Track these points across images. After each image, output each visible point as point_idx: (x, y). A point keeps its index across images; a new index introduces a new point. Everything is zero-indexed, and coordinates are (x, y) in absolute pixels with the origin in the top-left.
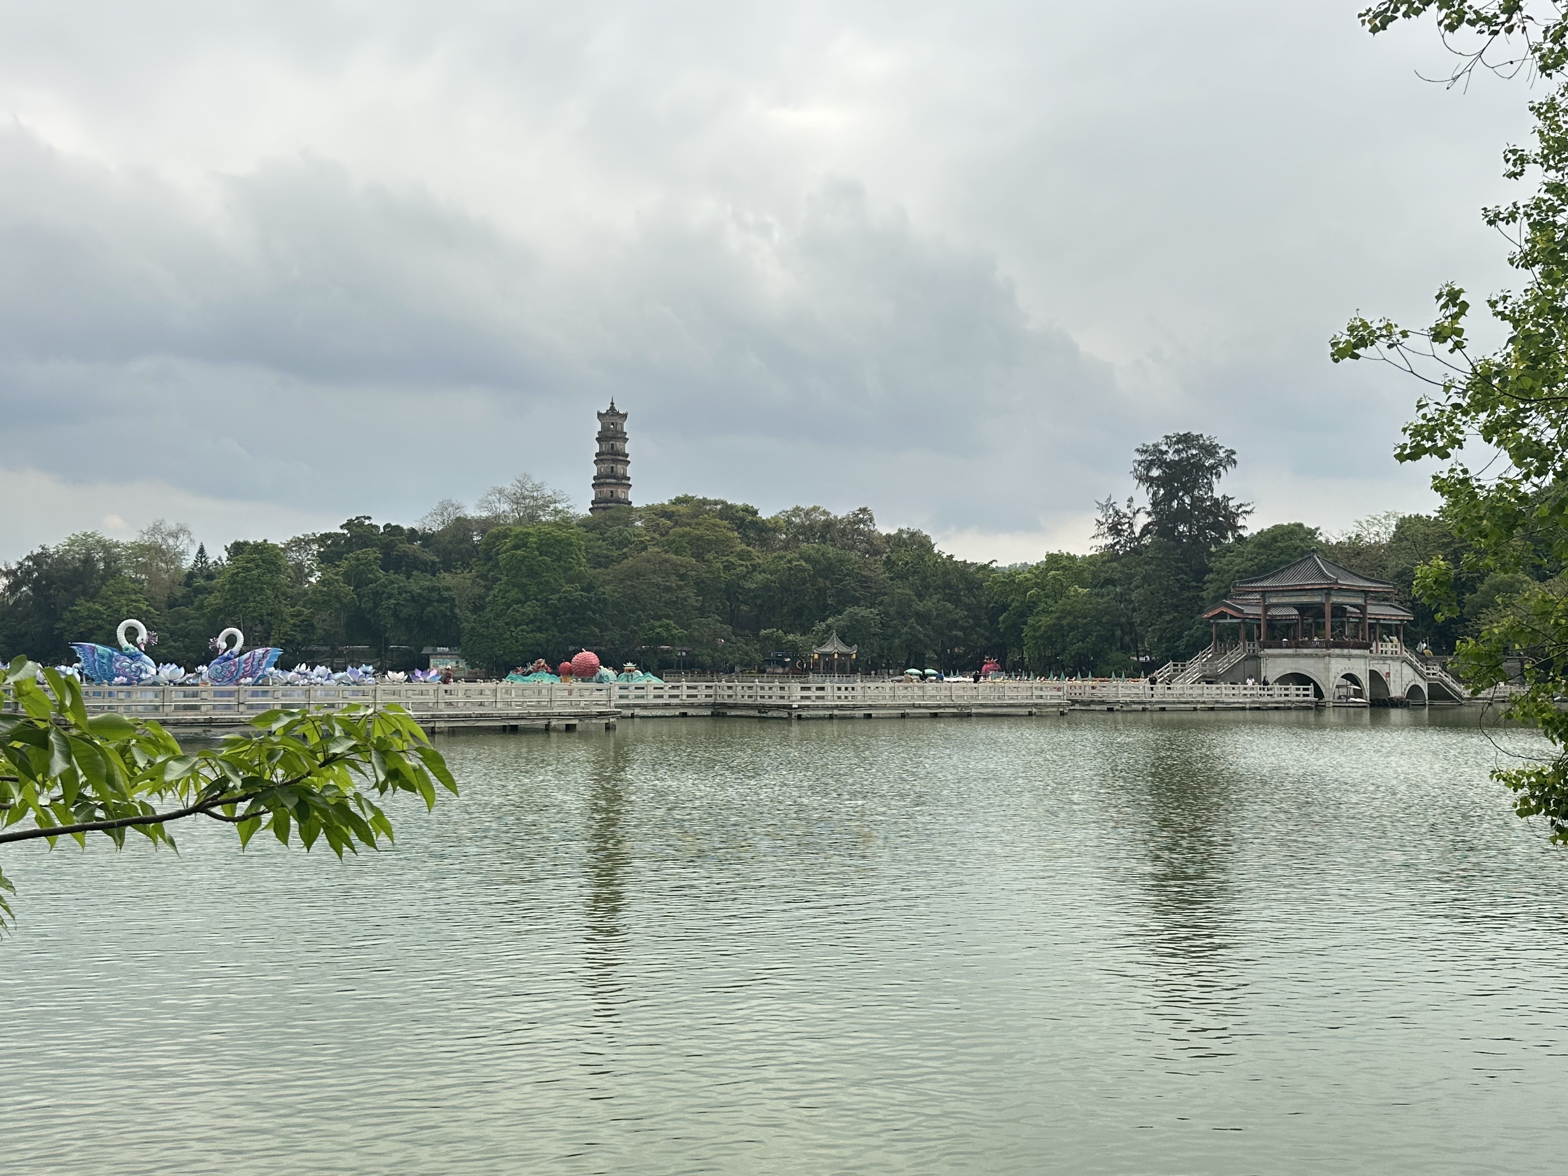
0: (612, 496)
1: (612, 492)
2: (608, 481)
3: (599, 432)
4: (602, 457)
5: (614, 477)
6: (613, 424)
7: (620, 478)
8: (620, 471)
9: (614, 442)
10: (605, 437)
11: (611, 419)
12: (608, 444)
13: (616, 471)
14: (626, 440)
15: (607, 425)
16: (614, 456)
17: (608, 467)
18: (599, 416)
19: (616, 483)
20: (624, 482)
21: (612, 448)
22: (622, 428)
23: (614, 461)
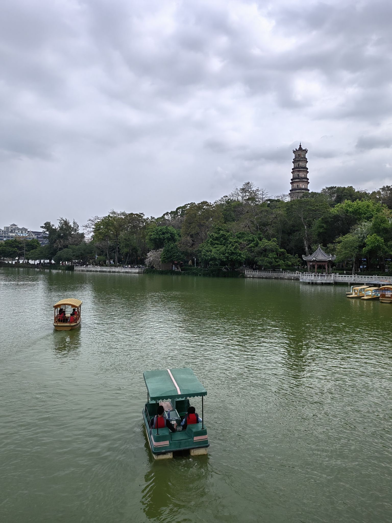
0: (298, 187)
1: (298, 185)
2: (296, 180)
3: (294, 159)
4: (294, 170)
5: (298, 179)
6: (299, 154)
7: (304, 179)
8: (303, 176)
9: (301, 163)
10: (296, 161)
11: (300, 153)
12: (299, 164)
13: (301, 176)
14: (307, 162)
15: (298, 156)
16: (300, 169)
17: (298, 174)
18: (294, 152)
19: (302, 181)
20: (303, 180)
21: (300, 166)
22: (305, 156)
23: (299, 171)
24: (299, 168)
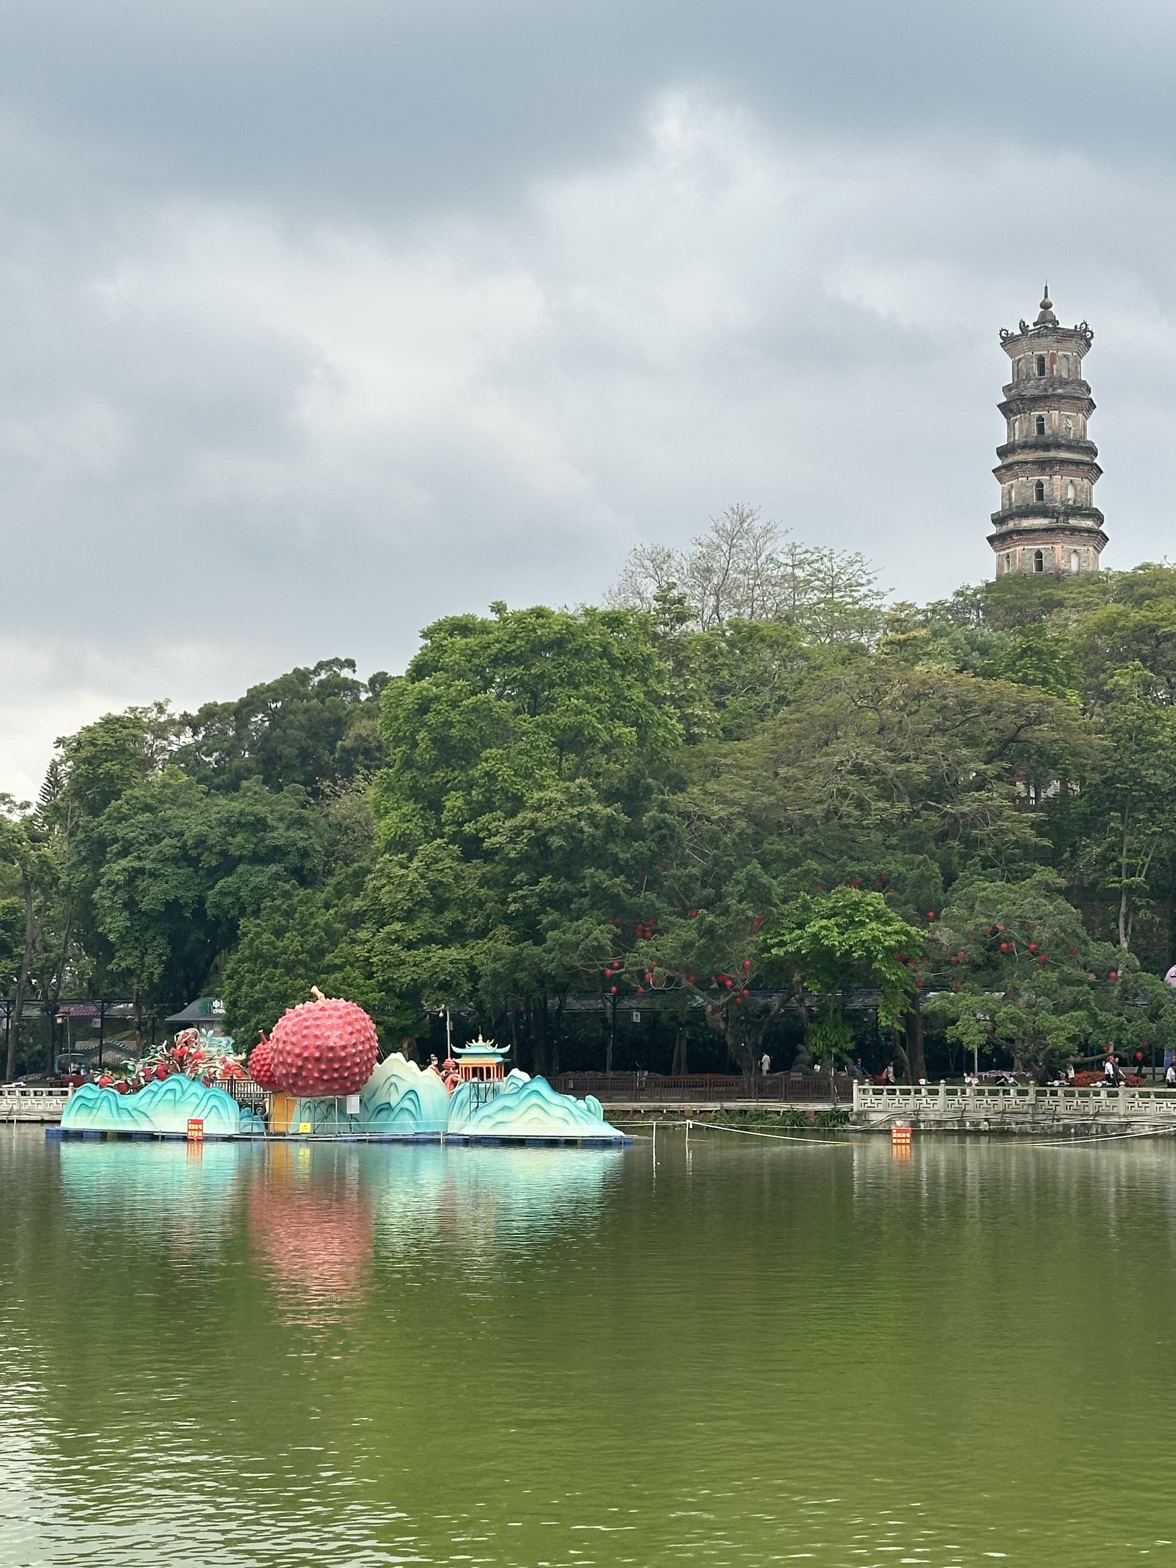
0: (1039, 566)
1: (1039, 555)
2: (1026, 523)
3: (1007, 389)
4: (1011, 459)
5: (1043, 512)
6: (1041, 360)
7: (1074, 516)
8: (1071, 494)
9: (1055, 413)
10: (1022, 398)
11: (1045, 348)
12: (1040, 419)
13: (1057, 494)
14: (1092, 405)
15: (1035, 366)
16: (1052, 454)
17: (1040, 485)
18: (1008, 341)
19: (1064, 529)
20: (1073, 522)
21: (1048, 431)
22: (1077, 372)
23: (1043, 465)
24: (1047, 447)
